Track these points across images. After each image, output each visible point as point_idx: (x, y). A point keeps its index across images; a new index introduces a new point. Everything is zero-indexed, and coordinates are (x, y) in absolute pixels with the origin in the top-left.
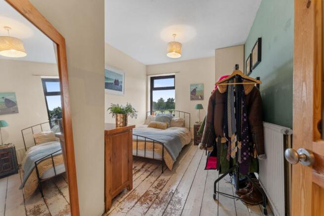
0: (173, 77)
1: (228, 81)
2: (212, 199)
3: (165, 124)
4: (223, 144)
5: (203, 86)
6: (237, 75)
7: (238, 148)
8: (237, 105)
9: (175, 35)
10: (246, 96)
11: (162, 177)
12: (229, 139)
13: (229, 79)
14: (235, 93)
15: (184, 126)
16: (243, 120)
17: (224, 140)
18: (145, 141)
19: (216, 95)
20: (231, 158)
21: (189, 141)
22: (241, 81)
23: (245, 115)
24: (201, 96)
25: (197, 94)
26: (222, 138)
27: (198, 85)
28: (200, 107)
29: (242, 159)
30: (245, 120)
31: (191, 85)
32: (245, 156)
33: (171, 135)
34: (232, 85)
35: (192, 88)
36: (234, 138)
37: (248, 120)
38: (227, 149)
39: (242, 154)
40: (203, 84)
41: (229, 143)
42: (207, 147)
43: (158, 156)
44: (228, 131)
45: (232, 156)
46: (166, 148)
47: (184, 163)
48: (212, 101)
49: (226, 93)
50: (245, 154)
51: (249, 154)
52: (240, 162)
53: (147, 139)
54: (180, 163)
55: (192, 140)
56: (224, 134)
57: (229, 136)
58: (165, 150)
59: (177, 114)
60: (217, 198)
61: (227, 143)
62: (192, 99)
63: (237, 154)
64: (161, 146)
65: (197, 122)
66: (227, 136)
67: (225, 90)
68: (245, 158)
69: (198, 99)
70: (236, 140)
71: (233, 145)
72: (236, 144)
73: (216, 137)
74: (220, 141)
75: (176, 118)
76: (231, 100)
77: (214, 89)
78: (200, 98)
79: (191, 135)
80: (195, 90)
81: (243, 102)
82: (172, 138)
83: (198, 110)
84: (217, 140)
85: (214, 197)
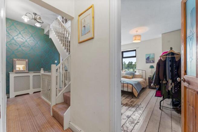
0: (135, 50)
1: (166, 55)
2: (159, 109)
3: (131, 76)
4: (164, 83)
5: (154, 55)
6: (171, 52)
7: (172, 86)
8: (171, 66)
9: (137, 31)
10: (176, 62)
11: (132, 99)
12: (168, 81)
13: (167, 54)
14: (170, 61)
15: (142, 78)
16: (175, 73)
17: (164, 82)
18: (123, 83)
19: (161, 62)
20: (169, 91)
21: (146, 86)
22: (174, 55)
23: (176, 70)
24: (153, 61)
25: (150, 60)
26: (164, 81)
27: (150, 54)
28: (152, 67)
29: (174, 91)
30: (176, 73)
31: (146, 55)
32: (176, 90)
33: (136, 81)
34: (169, 57)
35: (147, 56)
36: (170, 81)
37: (177, 73)
38: (166, 86)
39: (174, 88)
40: (154, 54)
41: (167, 83)
42: (156, 85)
43: (130, 90)
44: (166, 78)
45: (169, 89)
46: (134, 87)
47: (143, 95)
48: (159, 65)
49: (165, 61)
50: (176, 88)
51: (178, 89)
52: (174, 92)
53: (124, 82)
54: (141, 95)
55: (147, 86)
56: (165, 79)
57: (167, 80)
58: (133, 88)
59: (137, 71)
60: (161, 108)
61: (166, 83)
62: (147, 63)
63: (172, 89)
64: (131, 86)
65: (150, 76)
66: (166, 80)
67: (165, 59)
68: (176, 91)
69: (151, 62)
70: (171, 82)
71: (169, 84)
72: (171, 84)
73: (160, 81)
74: (162, 82)
75: (137, 73)
76: (168, 64)
77: (160, 58)
78: (152, 62)
79: (147, 82)
80: (149, 57)
81: (174, 65)
82: (136, 83)
83: (151, 69)
84: (161, 82)
85: (160, 108)
